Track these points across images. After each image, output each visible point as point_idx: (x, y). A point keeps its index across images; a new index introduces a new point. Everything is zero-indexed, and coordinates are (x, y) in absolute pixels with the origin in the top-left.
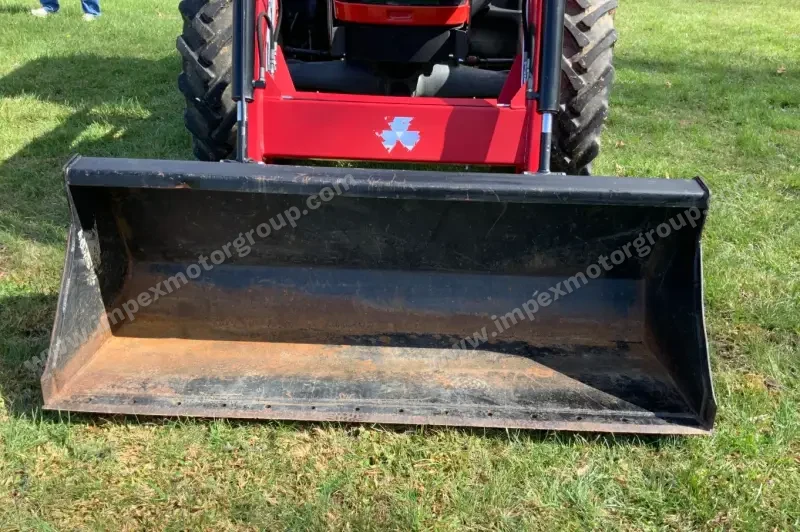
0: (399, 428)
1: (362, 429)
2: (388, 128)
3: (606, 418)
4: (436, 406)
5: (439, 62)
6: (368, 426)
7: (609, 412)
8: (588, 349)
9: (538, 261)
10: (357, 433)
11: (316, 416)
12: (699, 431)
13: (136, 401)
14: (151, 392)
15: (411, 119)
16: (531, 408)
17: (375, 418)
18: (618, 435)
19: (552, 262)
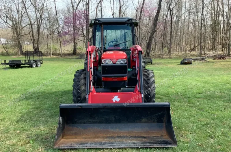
0: (120, 148)
1: (113, 149)
2: (114, 98)
3: (158, 145)
4: (126, 145)
5: (122, 87)
6: (114, 148)
7: (158, 144)
8: (155, 137)
9: (144, 120)
10: (112, 150)
11: (104, 147)
12: (175, 146)
13: (70, 146)
14: (73, 145)
15: (118, 96)
16: (144, 144)
17: (115, 147)
18: (160, 147)
19: (147, 120)
